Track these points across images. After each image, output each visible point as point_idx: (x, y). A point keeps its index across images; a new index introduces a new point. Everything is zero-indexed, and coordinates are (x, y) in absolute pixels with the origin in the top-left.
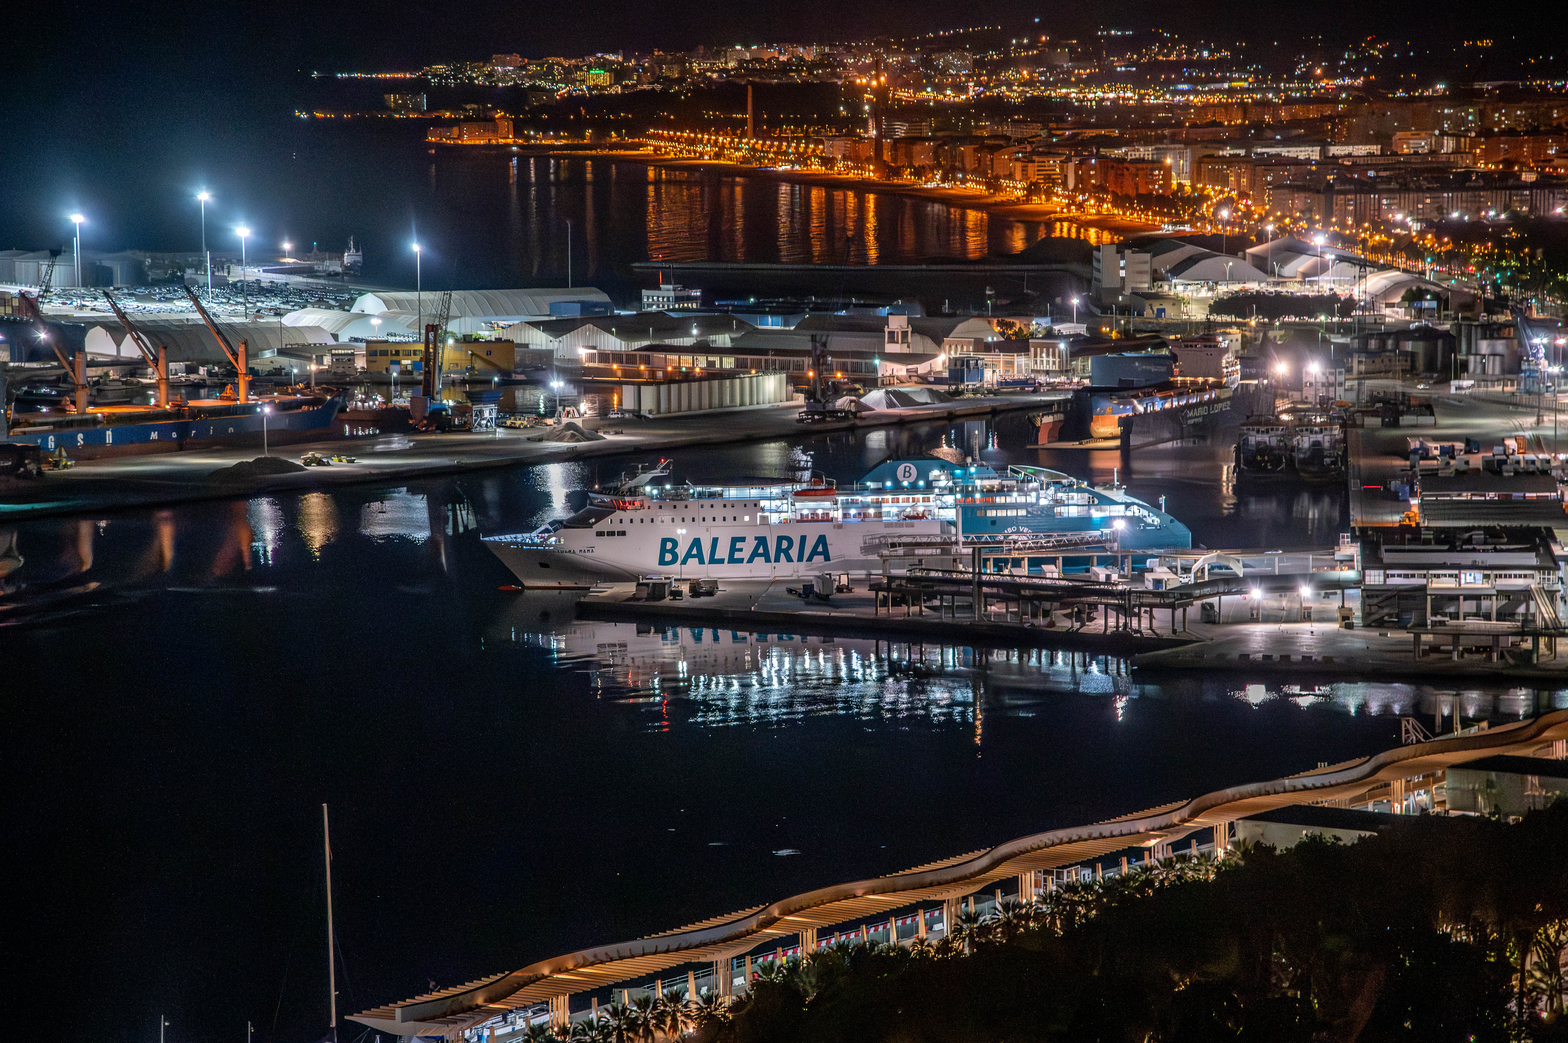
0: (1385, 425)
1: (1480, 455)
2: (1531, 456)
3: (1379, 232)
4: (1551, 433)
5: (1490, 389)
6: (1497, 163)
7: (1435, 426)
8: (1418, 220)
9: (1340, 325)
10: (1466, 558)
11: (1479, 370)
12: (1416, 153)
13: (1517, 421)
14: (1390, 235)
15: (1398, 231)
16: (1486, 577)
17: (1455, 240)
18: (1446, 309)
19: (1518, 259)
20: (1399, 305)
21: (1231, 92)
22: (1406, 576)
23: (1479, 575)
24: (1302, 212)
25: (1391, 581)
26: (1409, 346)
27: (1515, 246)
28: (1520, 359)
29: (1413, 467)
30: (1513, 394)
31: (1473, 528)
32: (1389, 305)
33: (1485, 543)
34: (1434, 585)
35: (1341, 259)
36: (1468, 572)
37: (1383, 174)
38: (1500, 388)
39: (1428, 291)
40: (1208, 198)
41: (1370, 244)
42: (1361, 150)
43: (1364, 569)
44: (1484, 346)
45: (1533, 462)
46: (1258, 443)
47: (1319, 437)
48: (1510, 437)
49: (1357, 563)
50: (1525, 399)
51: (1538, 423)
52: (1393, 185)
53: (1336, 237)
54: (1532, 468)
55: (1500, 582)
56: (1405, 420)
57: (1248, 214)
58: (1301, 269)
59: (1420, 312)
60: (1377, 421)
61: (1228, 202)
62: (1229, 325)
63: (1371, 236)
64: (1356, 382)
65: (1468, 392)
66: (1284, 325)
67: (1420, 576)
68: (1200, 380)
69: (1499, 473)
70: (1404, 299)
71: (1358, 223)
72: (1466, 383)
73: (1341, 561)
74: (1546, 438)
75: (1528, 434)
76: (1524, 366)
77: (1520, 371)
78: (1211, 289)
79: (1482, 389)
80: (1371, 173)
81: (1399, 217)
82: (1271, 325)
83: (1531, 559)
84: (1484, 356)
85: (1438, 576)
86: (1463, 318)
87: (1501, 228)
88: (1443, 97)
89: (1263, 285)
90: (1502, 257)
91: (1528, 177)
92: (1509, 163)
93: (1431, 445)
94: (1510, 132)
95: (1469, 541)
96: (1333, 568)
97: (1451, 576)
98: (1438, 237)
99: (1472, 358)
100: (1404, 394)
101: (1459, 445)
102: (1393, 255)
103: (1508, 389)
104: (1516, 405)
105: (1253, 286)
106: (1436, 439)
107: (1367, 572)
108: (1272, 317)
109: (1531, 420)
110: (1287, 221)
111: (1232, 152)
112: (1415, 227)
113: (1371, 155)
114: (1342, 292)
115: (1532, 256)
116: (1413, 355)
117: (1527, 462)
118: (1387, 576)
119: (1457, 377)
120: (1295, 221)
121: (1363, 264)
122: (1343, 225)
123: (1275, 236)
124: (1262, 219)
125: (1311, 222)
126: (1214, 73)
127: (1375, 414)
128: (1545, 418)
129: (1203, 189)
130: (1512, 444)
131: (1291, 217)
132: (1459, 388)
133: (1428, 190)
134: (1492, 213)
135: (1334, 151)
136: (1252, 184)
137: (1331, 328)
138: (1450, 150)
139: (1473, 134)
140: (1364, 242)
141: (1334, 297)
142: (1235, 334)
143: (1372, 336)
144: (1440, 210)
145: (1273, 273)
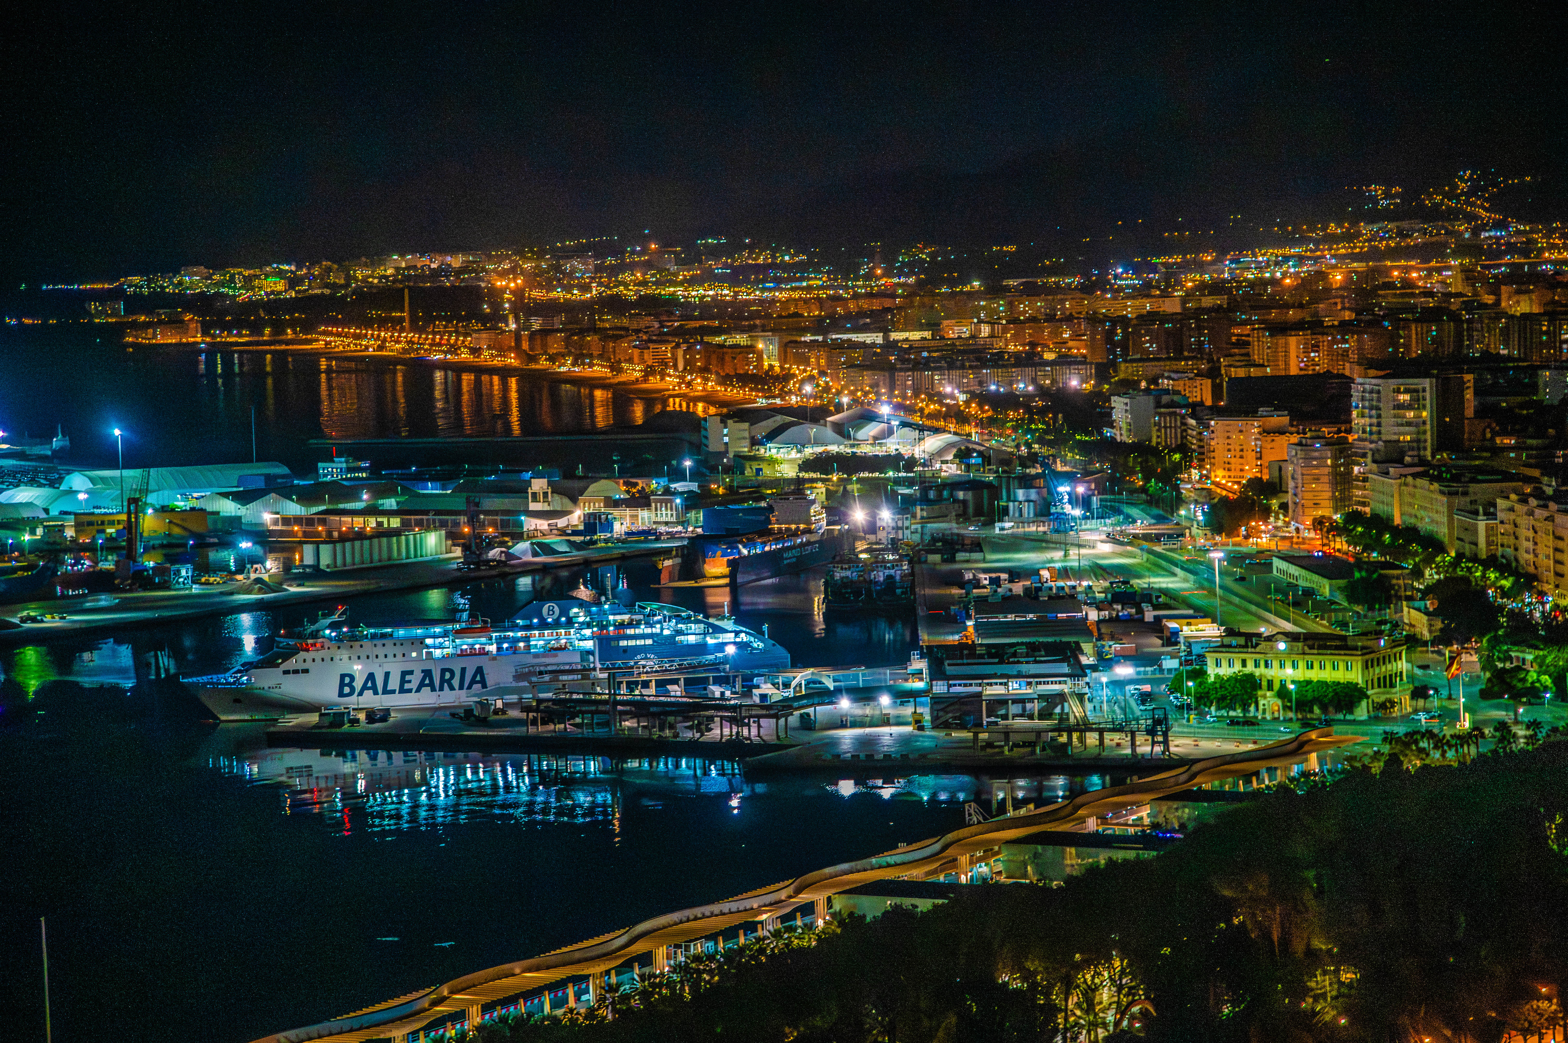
0: (944, 561)
1: (1021, 584)
2: (1061, 583)
3: (934, 403)
4: (1075, 564)
5: (1027, 529)
6: (1024, 345)
7: (984, 561)
8: (964, 392)
9: (906, 479)
10: (1013, 669)
11: (1017, 515)
12: (960, 338)
13: (1049, 555)
14: (941, 404)
15: (948, 401)
16: (1029, 684)
17: (994, 408)
18: (989, 464)
19: (1044, 423)
20: (952, 462)
21: (809, 289)
22: (965, 685)
23: (1023, 682)
24: (871, 386)
25: (952, 690)
26: (961, 495)
27: (1042, 411)
28: (1049, 504)
29: (967, 594)
30: (1045, 533)
31: (1018, 644)
32: (943, 462)
33: (1027, 656)
34: (988, 692)
35: (904, 424)
36: (1014, 680)
37: (935, 354)
38: (1034, 529)
39: (975, 450)
40: (794, 376)
41: (926, 412)
42: (915, 335)
43: (931, 680)
44: (1021, 494)
45: (1063, 588)
46: (842, 578)
47: (892, 572)
48: (1043, 568)
49: (926, 676)
50: (1055, 537)
51: (1065, 556)
52: (943, 364)
53: (899, 407)
54: (1062, 593)
55: (1040, 687)
56: (960, 556)
57: (827, 389)
58: (872, 433)
59: (968, 467)
60: (937, 558)
61: (810, 379)
62: (815, 480)
63: (927, 405)
64: (919, 526)
65: (1010, 532)
66: (859, 480)
67: (976, 685)
68: (793, 527)
69: (1037, 598)
70: (955, 456)
71: (916, 395)
72: (1007, 525)
73: (913, 674)
74: (1071, 569)
75: (1058, 565)
76: (1053, 510)
77: (1049, 514)
78: (800, 451)
79: (1021, 530)
80: (925, 354)
81: (948, 389)
82: (849, 481)
83: (1065, 669)
84: (1020, 502)
85: (991, 684)
86: (1003, 472)
87: (1029, 397)
88: (979, 292)
89: (842, 447)
90: (1031, 421)
91: (1049, 356)
92: (1033, 345)
93: (982, 576)
94: (1033, 319)
95: (1015, 655)
96: (906, 680)
97: (1001, 684)
98: (981, 405)
99: (1011, 504)
100: (958, 535)
101: (1004, 576)
102: (945, 421)
103: (1041, 529)
104: (1047, 542)
105: (834, 449)
106: (986, 571)
107: (934, 683)
108: (849, 475)
109: (1059, 555)
110: (859, 394)
111: (812, 338)
112: (962, 397)
113: (924, 339)
114: (906, 451)
115: (1055, 419)
116: (964, 502)
117: (1058, 588)
118: (950, 686)
119: (1001, 520)
120: (866, 394)
121: (921, 429)
122: (904, 397)
123: (850, 407)
124: (839, 393)
125: (878, 394)
126: (795, 274)
127: (936, 551)
128: (1071, 552)
129: (790, 369)
130: (1045, 574)
131: (862, 390)
132: (1002, 529)
133: (971, 367)
134: (1022, 386)
135: (894, 336)
136: (829, 364)
137: (897, 482)
138: (987, 335)
139: (1004, 322)
140: (922, 410)
141: (899, 456)
142: (821, 488)
143: (931, 488)
144: (981, 383)
145: (849, 437)
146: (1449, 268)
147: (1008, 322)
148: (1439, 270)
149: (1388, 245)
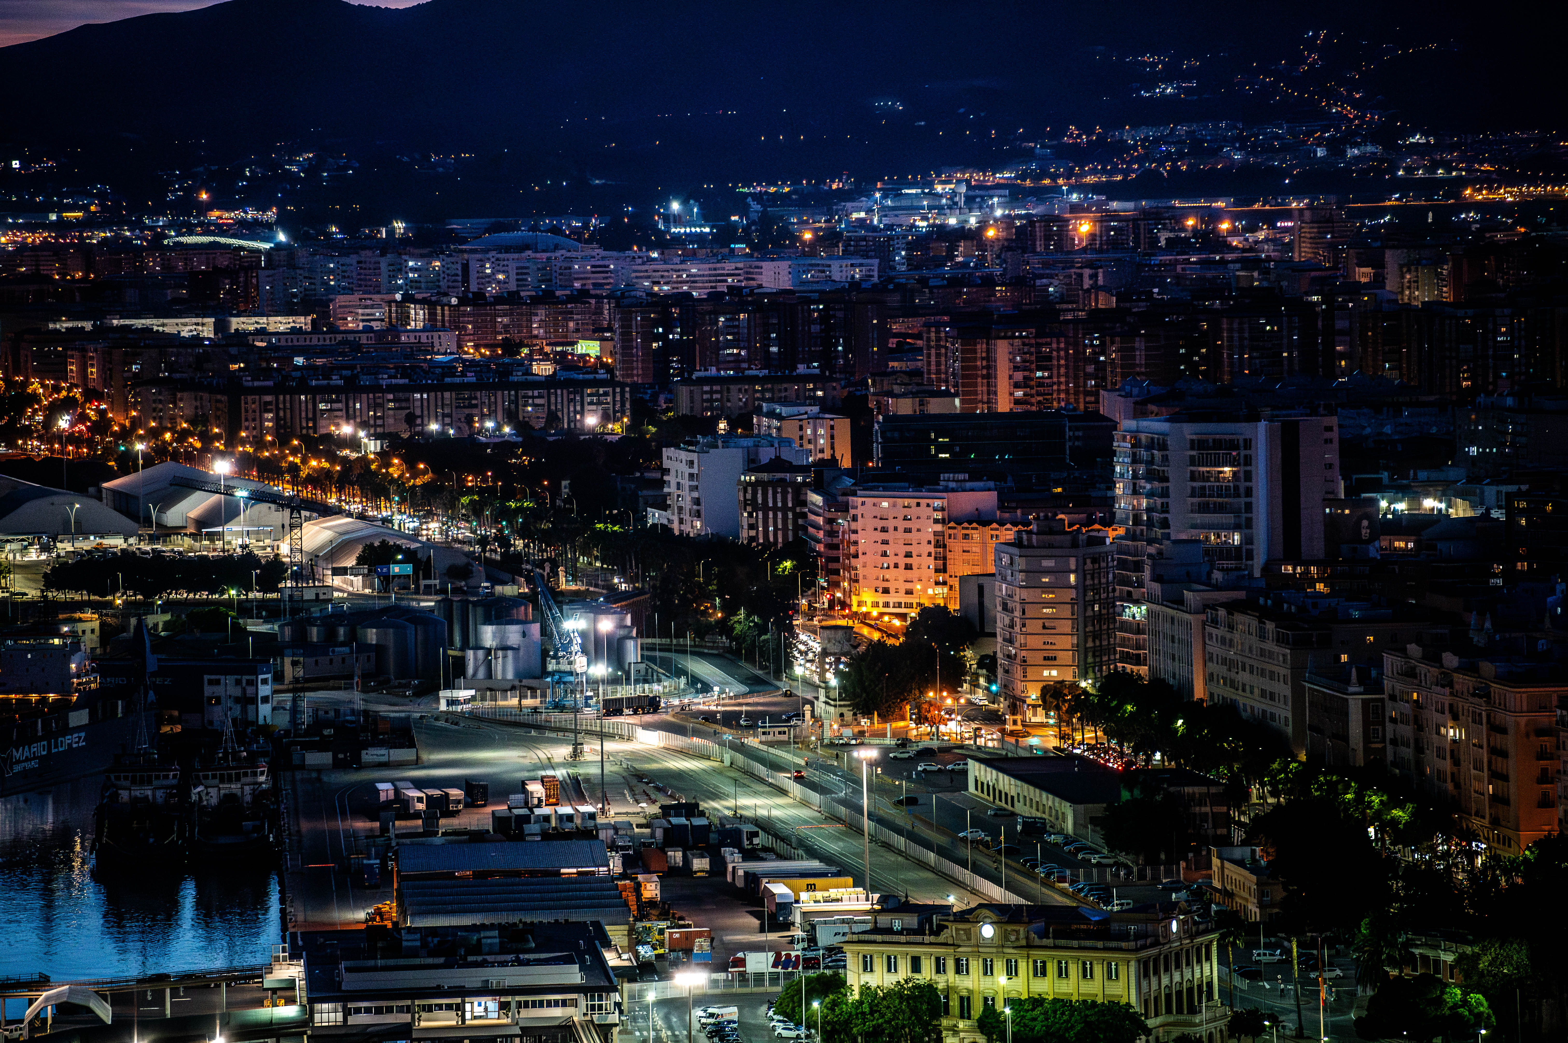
0: (339, 765)
1: (489, 809)
2: (566, 810)
3: (317, 455)
4: (595, 770)
5: (501, 703)
6: (491, 346)
7: (417, 764)
8: (377, 437)
9: (262, 604)
10: (471, 977)
11: (481, 674)
12: (368, 330)
13: (543, 753)
14: (332, 458)
15: (346, 452)
16: (504, 1007)
17: (435, 467)
18: (427, 576)
19: (534, 496)
20: (354, 571)
21: (62, 226)
22: (379, 1011)
23: (492, 1004)
24: (191, 421)
25: (352, 1020)
26: (372, 635)
27: (530, 476)
28: (545, 654)
29: (384, 829)
30: (535, 710)
31: (483, 927)
32: (337, 572)
33: (503, 951)
34: (423, 1024)
35: (258, 497)
36: (476, 1001)
37: (320, 362)
38: (514, 702)
39: (398, 549)
40: (35, 398)
41: (303, 474)
42: (280, 324)
43: (312, 1001)
44: (488, 635)
45: (570, 818)
46: (134, 800)
47: (235, 787)
48: (534, 779)
49: (301, 993)
50: (556, 717)
51: (576, 754)
52: (336, 381)
53: (246, 464)
54: (568, 827)
55: (525, 1013)
56: (371, 755)
57: (102, 425)
58: (194, 514)
59: (387, 580)
60: (325, 758)
61: (68, 404)
62: (80, 606)
63: (304, 461)
64: (289, 696)
65: (467, 707)
66: (168, 606)
67: (401, 1010)
68: (34, 697)
69: (520, 837)
70: (361, 560)
71: (282, 440)
72: (464, 694)
73: (274, 991)
74: (587, 780)
75: (560, 773)
76: (551, 666)
77: (545, 673)
78: (45, 548)
79: (488, 704)
80: (299, 361)
81: (346, 429)
82: (147, 607)
83: (573, 975)
84: (488, 651)
85: (429, 1009)
86: (455, 591)
87: (505, 447)
88: (404, 241)
89: (132, 540)
90: (508, 493)
91: (543, 369)
92: (511, 347)
93: (414, 793)
94: (510, 299)
95: (477, 949)
96: (260, 1003)
97: (449, 1007)
98: (410, 463)
99: (470, 654)
100: (366, 713)
101: (455, 793)
102: (340, 490)
103: (528, 702)
104: (539, 727)
105: (117, 543)
106: (419, 784)
107: (318, 1006)
108: (149, 594)
109: (562, 752)
110: (168, 436)
111: (70, 325)
112: (372, 446)
113: (294, 331)
114: (262, 548)
115: (555, 490)
116: (379, 649)
117: (561, 818)
118: (347, 1013)
119: (450, 686)
120: (182, 436)
121: (295, 506)
122: (260, 444)
123: (149, 460)
124: (126, 434)
125: (207, 439)
126: (33, 196)
127: (321, 747)
128: (586, 748)
129: (26, 384)
130: (536, 789)
131: (173, 430)
132: (451, 702)
133: (391, 389)
134: (490, 424)
135: (237, 323)
136: (107, 376)
137: (245, 609)
138: (420, 325)
139: (454, 301)
140: (294, 469)
141: (249, 559)
142: (90, 621)
143: (311, 622)
144: (410, 419)
145: (148, 522)
146: (1287, 215)
147: (463, 301)
148: (1270, 219)
149: (1175, 170)
